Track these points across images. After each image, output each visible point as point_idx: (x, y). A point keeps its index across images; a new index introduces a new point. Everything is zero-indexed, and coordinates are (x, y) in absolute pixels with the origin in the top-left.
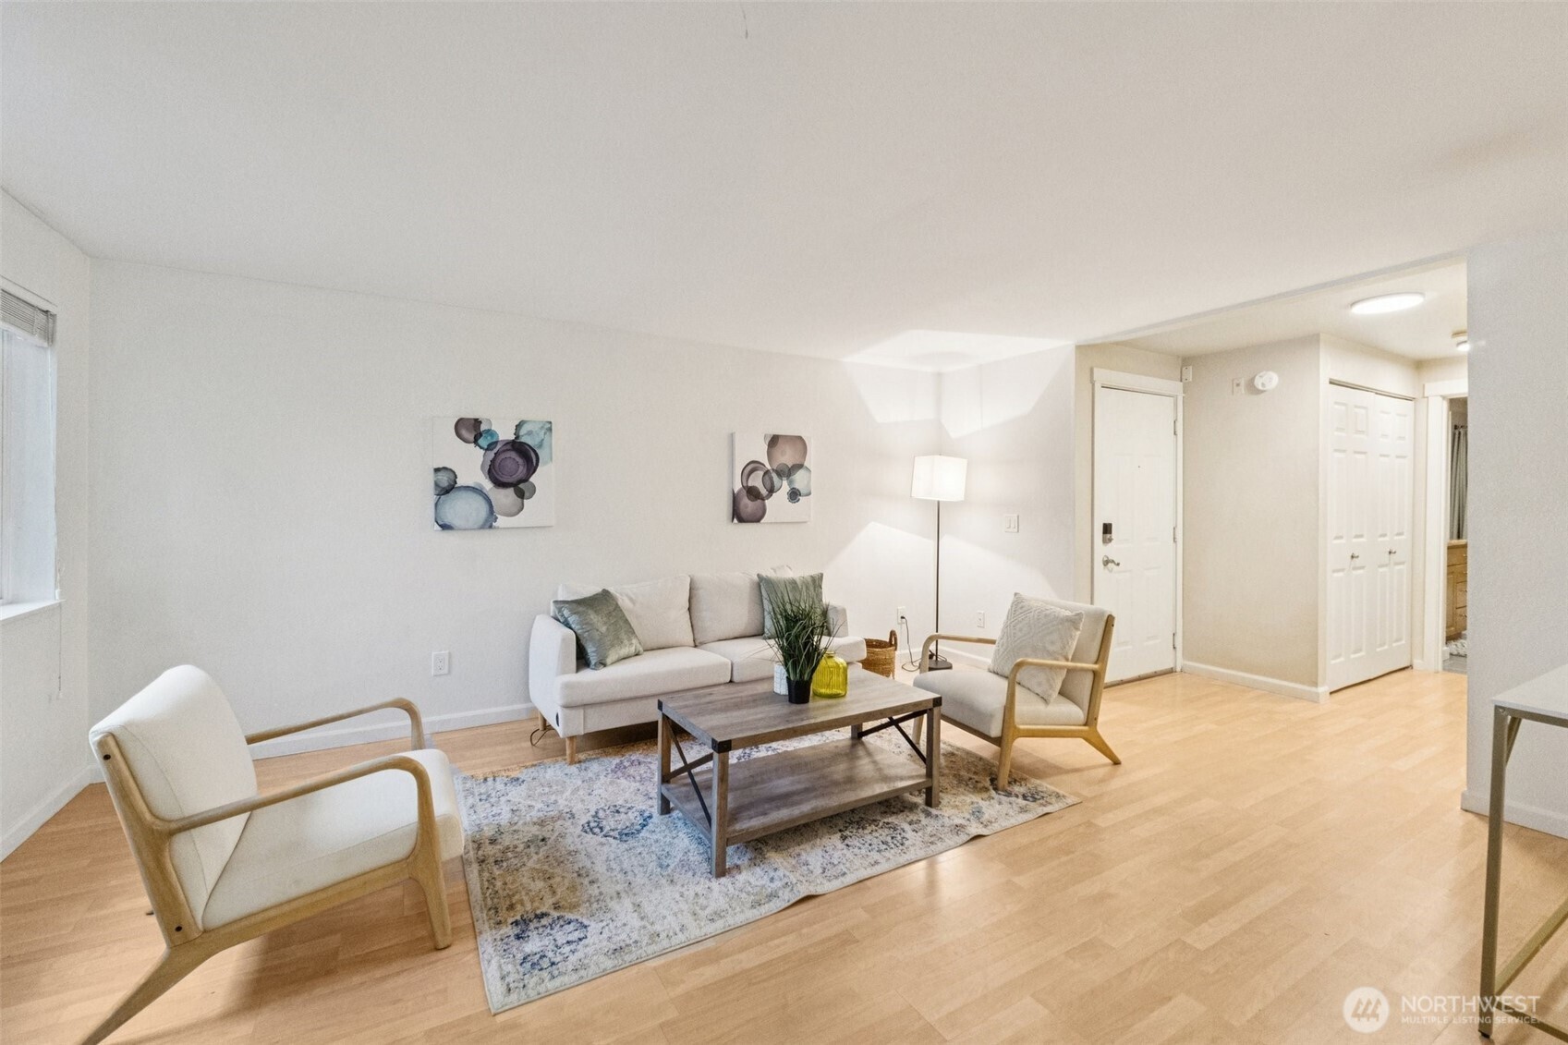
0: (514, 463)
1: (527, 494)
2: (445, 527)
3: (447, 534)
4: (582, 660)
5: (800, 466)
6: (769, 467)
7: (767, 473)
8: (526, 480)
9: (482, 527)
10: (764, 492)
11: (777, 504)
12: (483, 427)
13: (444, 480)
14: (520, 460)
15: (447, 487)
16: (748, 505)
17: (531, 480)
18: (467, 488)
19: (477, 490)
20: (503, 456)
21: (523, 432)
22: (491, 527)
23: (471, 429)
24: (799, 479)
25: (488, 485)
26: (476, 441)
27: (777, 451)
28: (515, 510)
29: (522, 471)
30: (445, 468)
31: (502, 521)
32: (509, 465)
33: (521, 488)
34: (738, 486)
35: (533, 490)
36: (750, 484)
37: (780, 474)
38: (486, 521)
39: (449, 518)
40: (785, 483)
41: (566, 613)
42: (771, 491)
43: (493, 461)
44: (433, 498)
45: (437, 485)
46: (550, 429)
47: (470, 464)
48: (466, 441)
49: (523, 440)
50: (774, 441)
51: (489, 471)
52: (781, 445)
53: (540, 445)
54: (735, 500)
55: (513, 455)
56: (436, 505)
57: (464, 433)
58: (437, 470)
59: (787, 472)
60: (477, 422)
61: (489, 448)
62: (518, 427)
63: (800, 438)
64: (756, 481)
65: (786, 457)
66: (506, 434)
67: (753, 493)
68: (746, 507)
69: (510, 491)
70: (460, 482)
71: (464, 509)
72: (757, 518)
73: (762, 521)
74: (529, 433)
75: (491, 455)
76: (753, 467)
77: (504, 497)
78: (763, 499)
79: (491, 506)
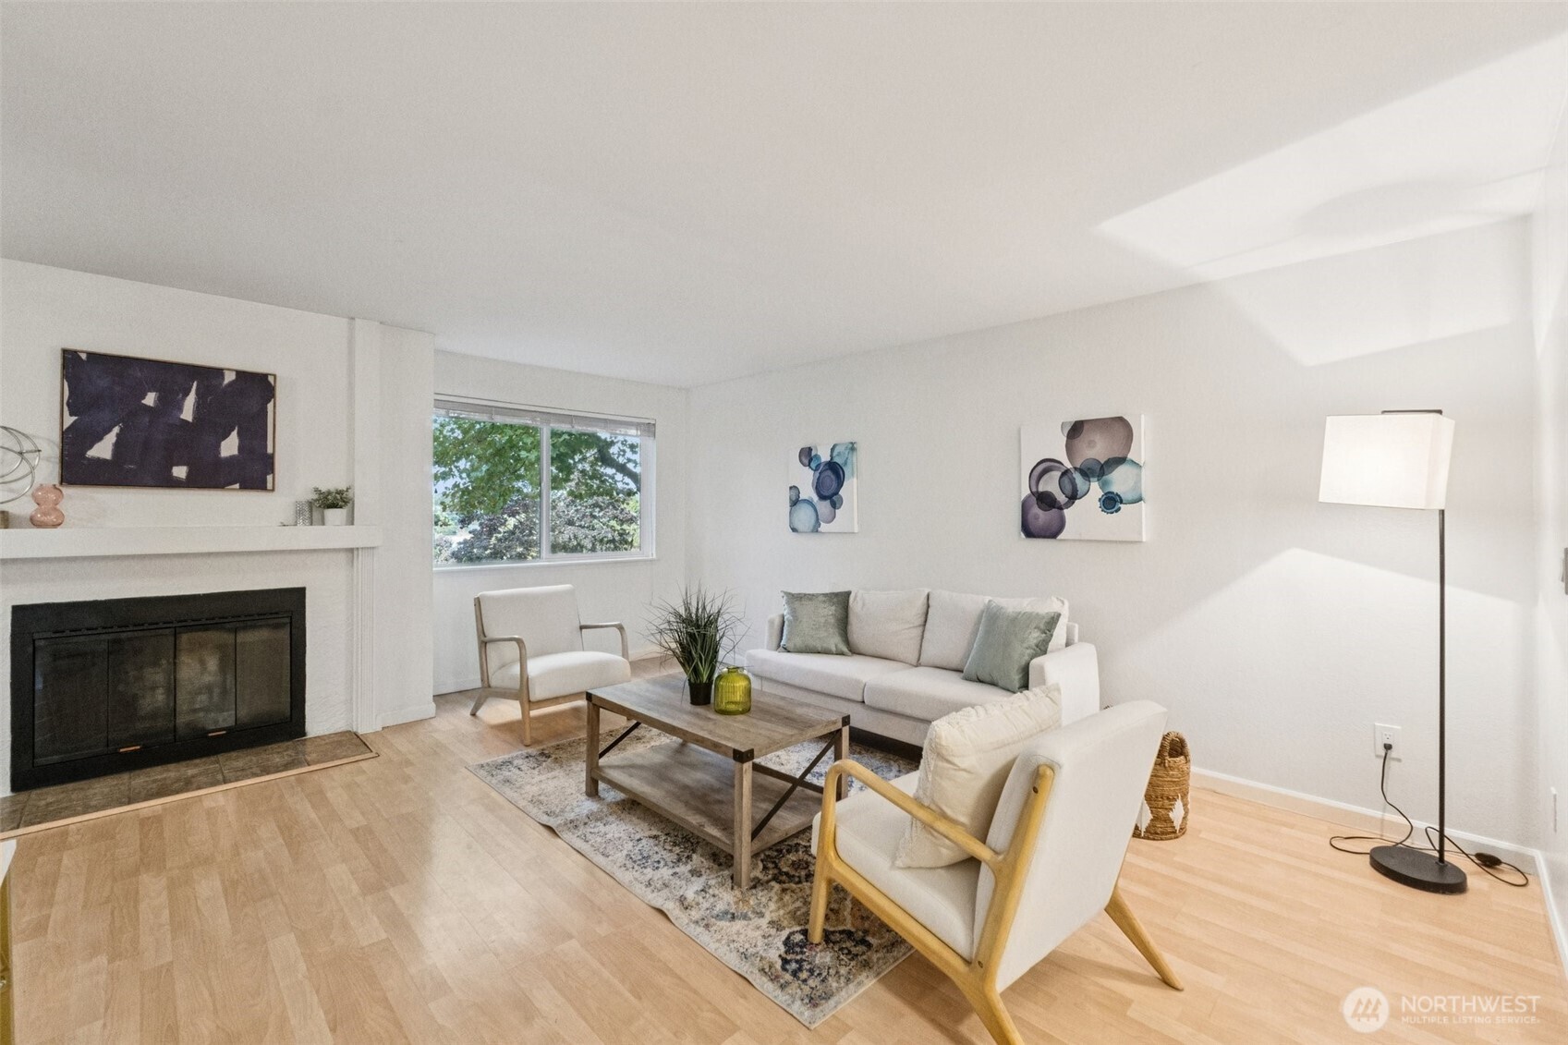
0: (830, 481)
1: (837, 505)
2: (794, 530)
3: (795, 535)
5: (1121, 460)
6: (1068, 465)
7: (1066, 472)
8: (837, 493)
9: (813, 531)
10: (1062, 498)
11: (1084, 515)
12: (813, 453)
13: (794, 495)
14: (833, 477)
15: (795, 500)
16: (1041, 516)
17: (840, 493)
18: (805, 501)
19: (809, 502)
20: (824, 475)
21: (835, 453)
22: (817, 531)
23: (807, 455)
24: (1120, 480)
25: (815, 498)
26: (809, 465)
27: (1081, 443)
28: (830, 519)
29: (834, 485)
30: (794, 486)
31: (824, 527)
32: (827, 481)
33: (834, 500)
34: (1026, 492)
35: (842, 501)
36: (1041, 489)
37: (1087, 473)
38: (814, 526)
39: (796, 523)
40: (1095, 486)
42: (1073, 497)
43: (818, 479)
44: (788, 508)
45: (790, 498)
46: (852, 449)
47: (805, 480)
48: (804, 465)
49: (837, 460)
50: (1076, 430)
51: (816, 488)
52: (1087, 435)
53: (846, 463)
54: (1025, 507)
55: (829, 473)
56: (790, 512)
57: (804, 459)
58: (790, 488)
59: (1098, 470)
60: (810, 450)
61: (818, 466)
62: (832, 450)
63: (1121, 419)
64: (1051, 485)
65: (1097, 449)
66: (826, 456)
67: (1046, 500)
68: (1036, 517)
69: (828, 502)
70: (802, 497)
71: (805, 515)
72: (1053, 532)
73: (1060, 537)
74: (839, 454)
75: (817, 474)
76: (1045, 467)
77: (824, 507)
78: (1061, 508)
79: (817, 516)
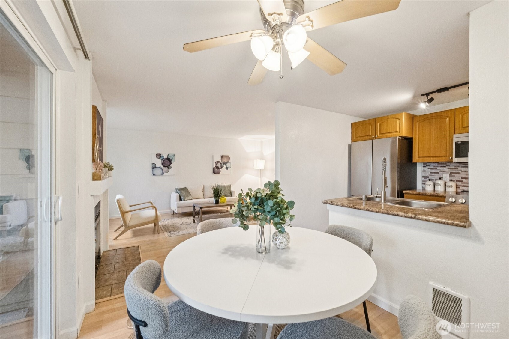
0: (167, 163)
1: (170, 168)
2: (154, 175)
3: (155, 177)
4: (181, 200)
5: (228, 162)
6: (221, 162)
7: (221, 163)
8: (170, 166)
10: (220, 167)
11: (223, 170)
12: (161, 155)
13: (154, 166)
14: (168, 161)
15: (154, 167)
16: (217, 170)
17: (171, 165)
18: (158, 167)
19: (160, 168)
20: (165, 161)
21: (169, 156)
22: (163, 175)
23: (159, 156)
24: (228, 165)
25: (162, 167)
26: (160, 158)
27: (223, 159)
28: (168, 171)
29: (169, 164)
30: (154, 163)
31: (165, 174)
33: (169, 167)
34: (214, 166)
35: (171, 168)
36: (217, 166)
37: (224, 164)
38: (162, 174)
39: (155, 173)
40: (225, 166)
41: (178, 191)
42: (222, 167)
43: (163, 162)
45: (152, 166)
46: (174, 155)
47: (159, 163)
48: (158, 158)
49: (169, 158)
50: (222, 157)
51: (163, 164)
52: (224, 158)
53: (173, 159)
54: (214, 169)
55: (167, 161)
56: (152, 170)
57: (158, 157)
58: (152, 164)
59: (225, 163)
60: (160, 154)
61: (163, 159)
62: (168, 155)
63: (228, 156)
64: (218, 165)
65: (225, 160)
66: (166, 157)
67: (218, 168)
68: (216, 171)
69: (167, 168)
70: (157, 166)
71: (158, 171)
72: (219, 173)
74: (170, 156)
75: (163, 161)
76: (217, 162)
77: (165, 169)
78: (220, 169)
79: (163, 171)
